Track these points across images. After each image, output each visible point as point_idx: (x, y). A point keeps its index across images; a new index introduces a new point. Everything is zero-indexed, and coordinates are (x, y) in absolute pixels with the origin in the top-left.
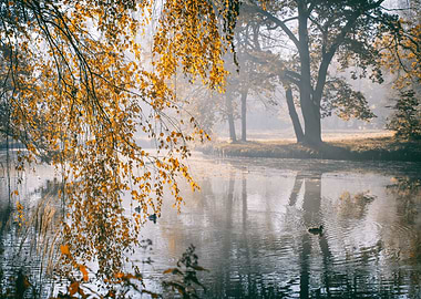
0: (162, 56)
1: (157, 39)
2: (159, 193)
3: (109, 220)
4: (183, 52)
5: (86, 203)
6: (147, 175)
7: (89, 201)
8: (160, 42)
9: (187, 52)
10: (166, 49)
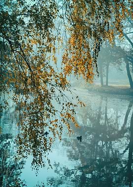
0: (66, 65)
1: (64, 58)
2: (61, 129)
3: (38, 139)
4: (75, 65)
5: (29, 129)
6: (56, 120)
7: (31, 129)
8: (65, 59)
9: (76, 65)
10: (68, 62)
